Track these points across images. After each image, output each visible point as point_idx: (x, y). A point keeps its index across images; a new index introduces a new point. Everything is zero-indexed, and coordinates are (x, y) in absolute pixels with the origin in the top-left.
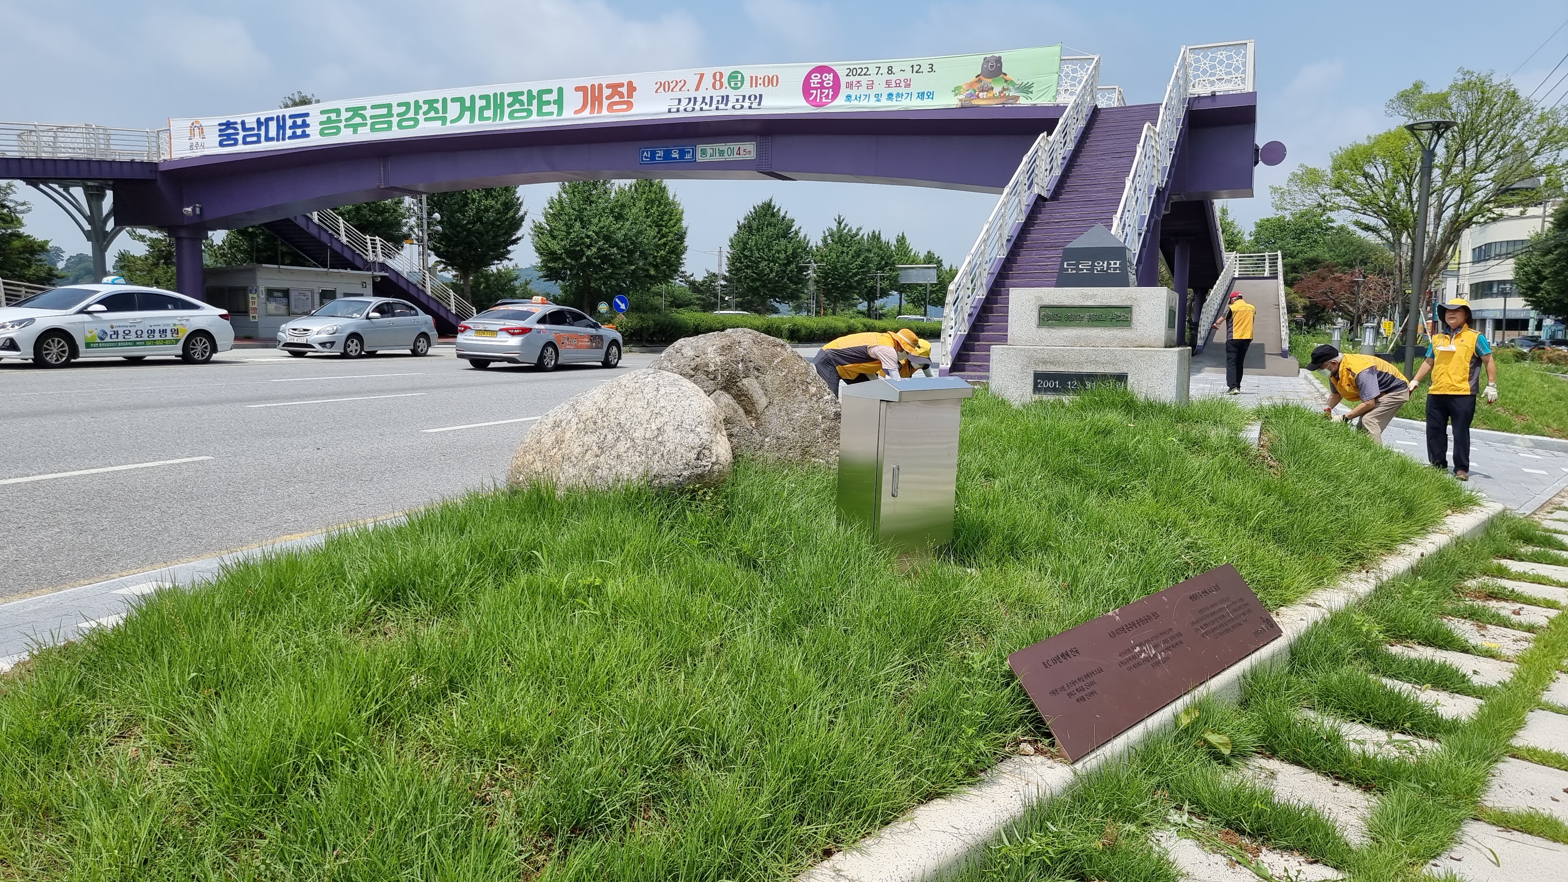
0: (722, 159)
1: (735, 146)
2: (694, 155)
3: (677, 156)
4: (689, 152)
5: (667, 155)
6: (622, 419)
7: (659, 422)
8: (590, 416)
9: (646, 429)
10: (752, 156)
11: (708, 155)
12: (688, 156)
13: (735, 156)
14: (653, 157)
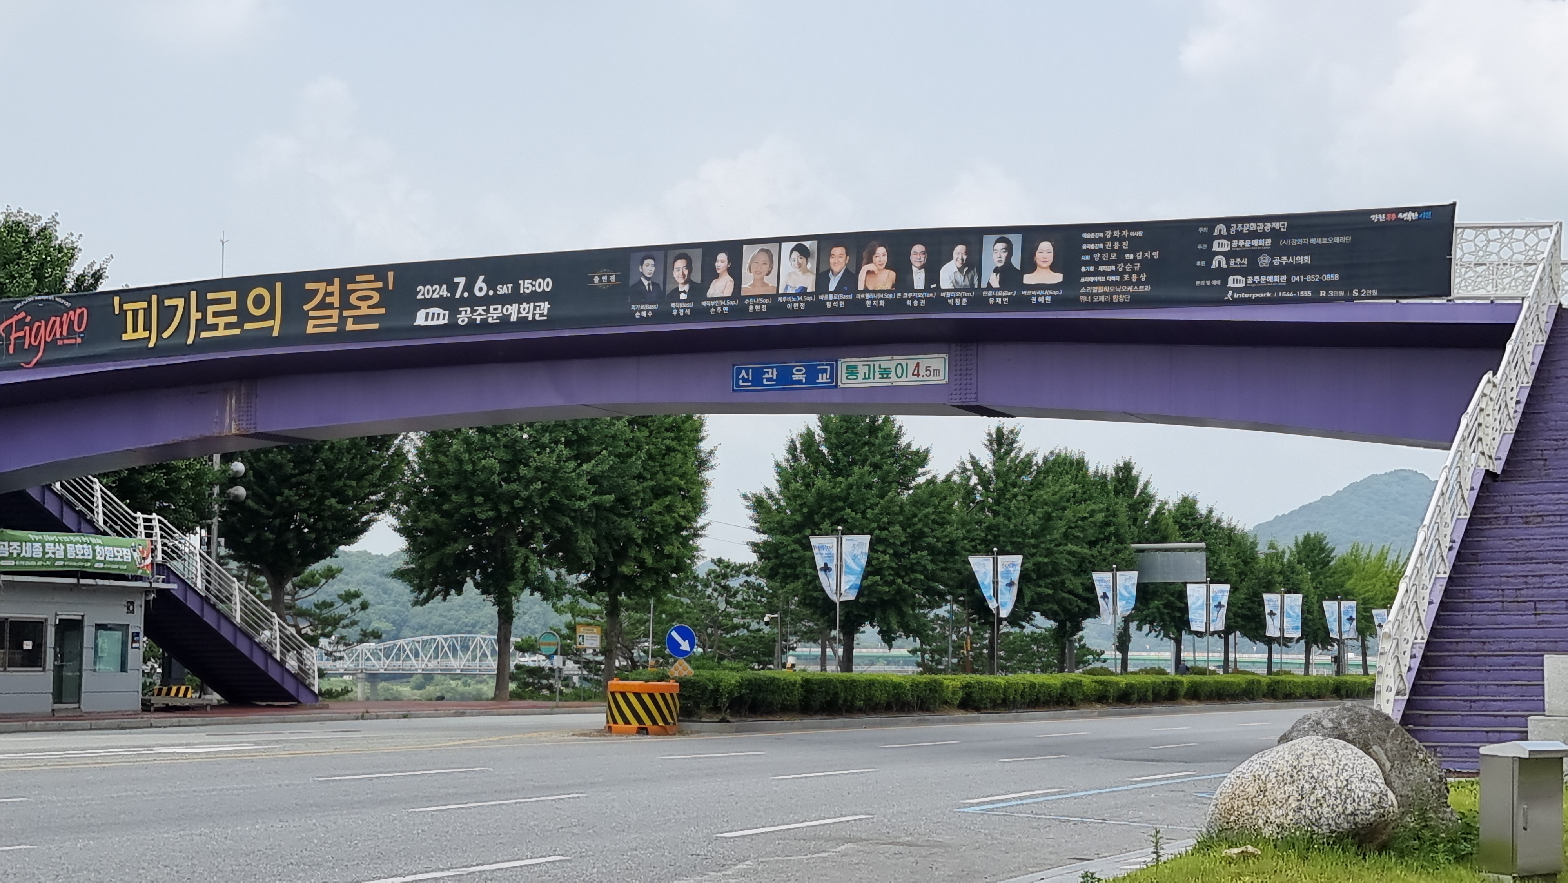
0: (886, 383)
1: (911, 361)
2: (834, 376)
3: (803, 378)
4: (825, 371)
5: (784, 378)
6: (1315, 772)
7: (1345, 776)
8: (1285, 771)
9: (1336, 780)
10: (942, 378)
11: (861, 375)
12: (823, 378)
13: (911, 377)
14: (757, 380)
